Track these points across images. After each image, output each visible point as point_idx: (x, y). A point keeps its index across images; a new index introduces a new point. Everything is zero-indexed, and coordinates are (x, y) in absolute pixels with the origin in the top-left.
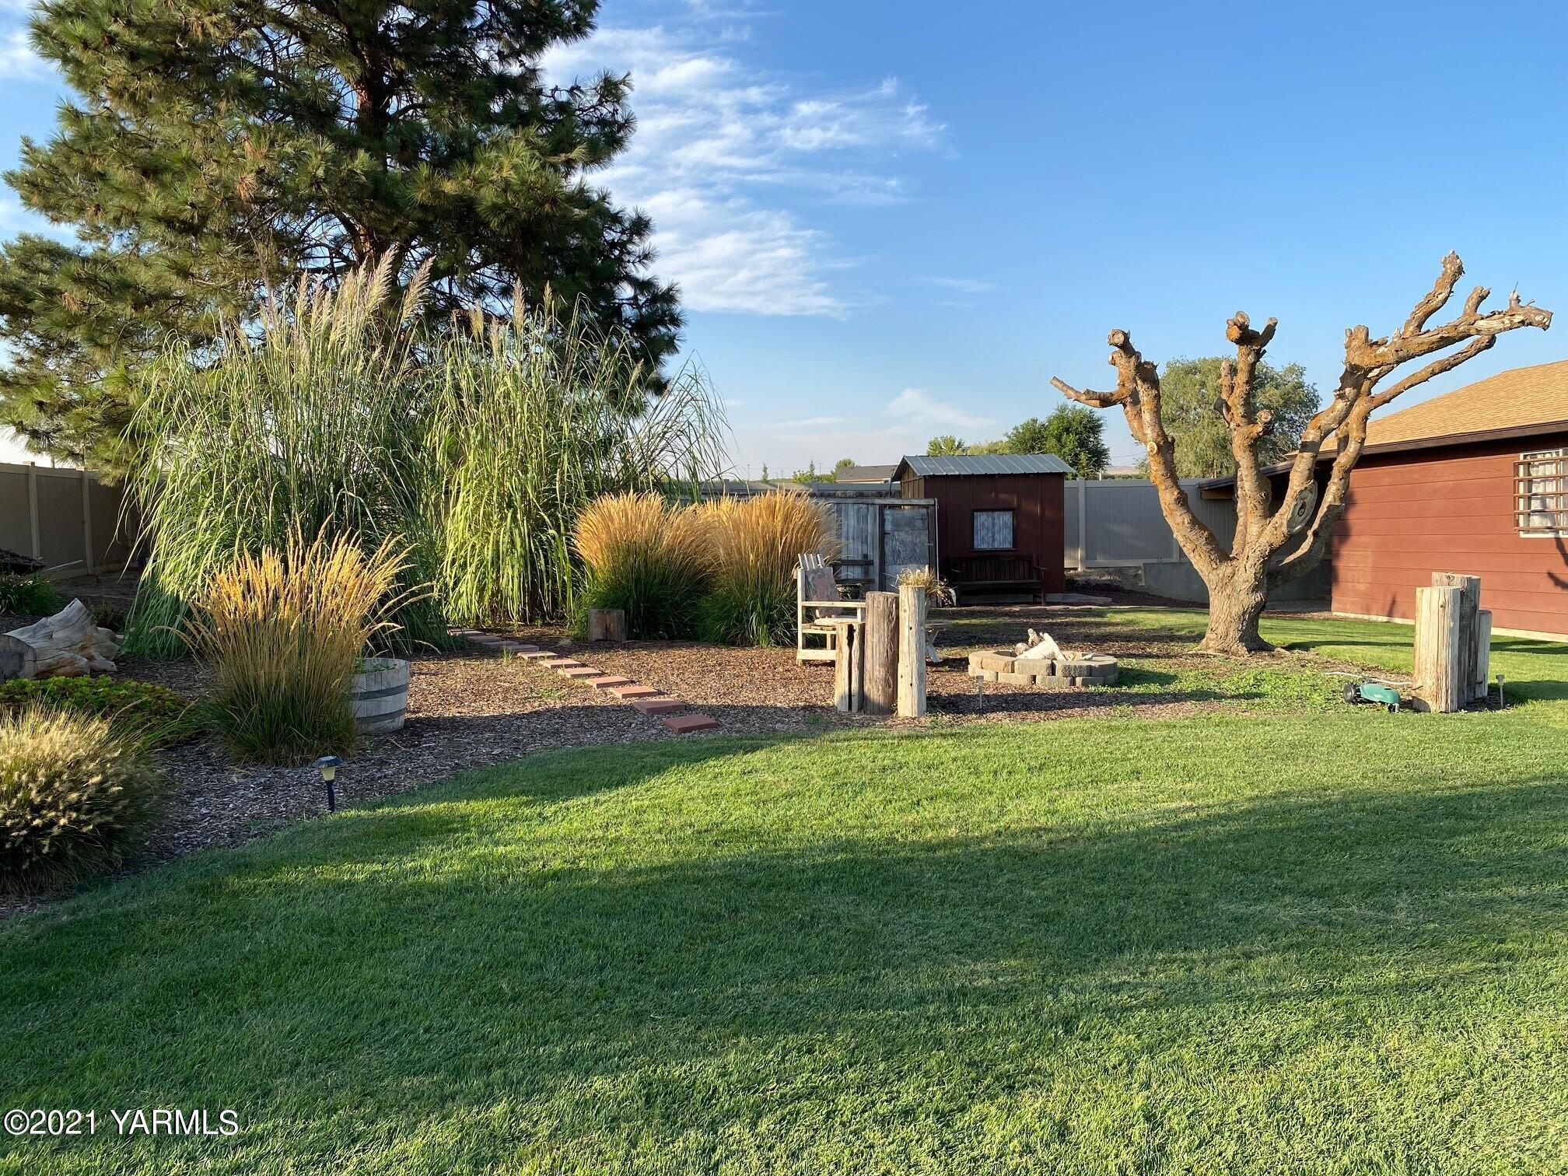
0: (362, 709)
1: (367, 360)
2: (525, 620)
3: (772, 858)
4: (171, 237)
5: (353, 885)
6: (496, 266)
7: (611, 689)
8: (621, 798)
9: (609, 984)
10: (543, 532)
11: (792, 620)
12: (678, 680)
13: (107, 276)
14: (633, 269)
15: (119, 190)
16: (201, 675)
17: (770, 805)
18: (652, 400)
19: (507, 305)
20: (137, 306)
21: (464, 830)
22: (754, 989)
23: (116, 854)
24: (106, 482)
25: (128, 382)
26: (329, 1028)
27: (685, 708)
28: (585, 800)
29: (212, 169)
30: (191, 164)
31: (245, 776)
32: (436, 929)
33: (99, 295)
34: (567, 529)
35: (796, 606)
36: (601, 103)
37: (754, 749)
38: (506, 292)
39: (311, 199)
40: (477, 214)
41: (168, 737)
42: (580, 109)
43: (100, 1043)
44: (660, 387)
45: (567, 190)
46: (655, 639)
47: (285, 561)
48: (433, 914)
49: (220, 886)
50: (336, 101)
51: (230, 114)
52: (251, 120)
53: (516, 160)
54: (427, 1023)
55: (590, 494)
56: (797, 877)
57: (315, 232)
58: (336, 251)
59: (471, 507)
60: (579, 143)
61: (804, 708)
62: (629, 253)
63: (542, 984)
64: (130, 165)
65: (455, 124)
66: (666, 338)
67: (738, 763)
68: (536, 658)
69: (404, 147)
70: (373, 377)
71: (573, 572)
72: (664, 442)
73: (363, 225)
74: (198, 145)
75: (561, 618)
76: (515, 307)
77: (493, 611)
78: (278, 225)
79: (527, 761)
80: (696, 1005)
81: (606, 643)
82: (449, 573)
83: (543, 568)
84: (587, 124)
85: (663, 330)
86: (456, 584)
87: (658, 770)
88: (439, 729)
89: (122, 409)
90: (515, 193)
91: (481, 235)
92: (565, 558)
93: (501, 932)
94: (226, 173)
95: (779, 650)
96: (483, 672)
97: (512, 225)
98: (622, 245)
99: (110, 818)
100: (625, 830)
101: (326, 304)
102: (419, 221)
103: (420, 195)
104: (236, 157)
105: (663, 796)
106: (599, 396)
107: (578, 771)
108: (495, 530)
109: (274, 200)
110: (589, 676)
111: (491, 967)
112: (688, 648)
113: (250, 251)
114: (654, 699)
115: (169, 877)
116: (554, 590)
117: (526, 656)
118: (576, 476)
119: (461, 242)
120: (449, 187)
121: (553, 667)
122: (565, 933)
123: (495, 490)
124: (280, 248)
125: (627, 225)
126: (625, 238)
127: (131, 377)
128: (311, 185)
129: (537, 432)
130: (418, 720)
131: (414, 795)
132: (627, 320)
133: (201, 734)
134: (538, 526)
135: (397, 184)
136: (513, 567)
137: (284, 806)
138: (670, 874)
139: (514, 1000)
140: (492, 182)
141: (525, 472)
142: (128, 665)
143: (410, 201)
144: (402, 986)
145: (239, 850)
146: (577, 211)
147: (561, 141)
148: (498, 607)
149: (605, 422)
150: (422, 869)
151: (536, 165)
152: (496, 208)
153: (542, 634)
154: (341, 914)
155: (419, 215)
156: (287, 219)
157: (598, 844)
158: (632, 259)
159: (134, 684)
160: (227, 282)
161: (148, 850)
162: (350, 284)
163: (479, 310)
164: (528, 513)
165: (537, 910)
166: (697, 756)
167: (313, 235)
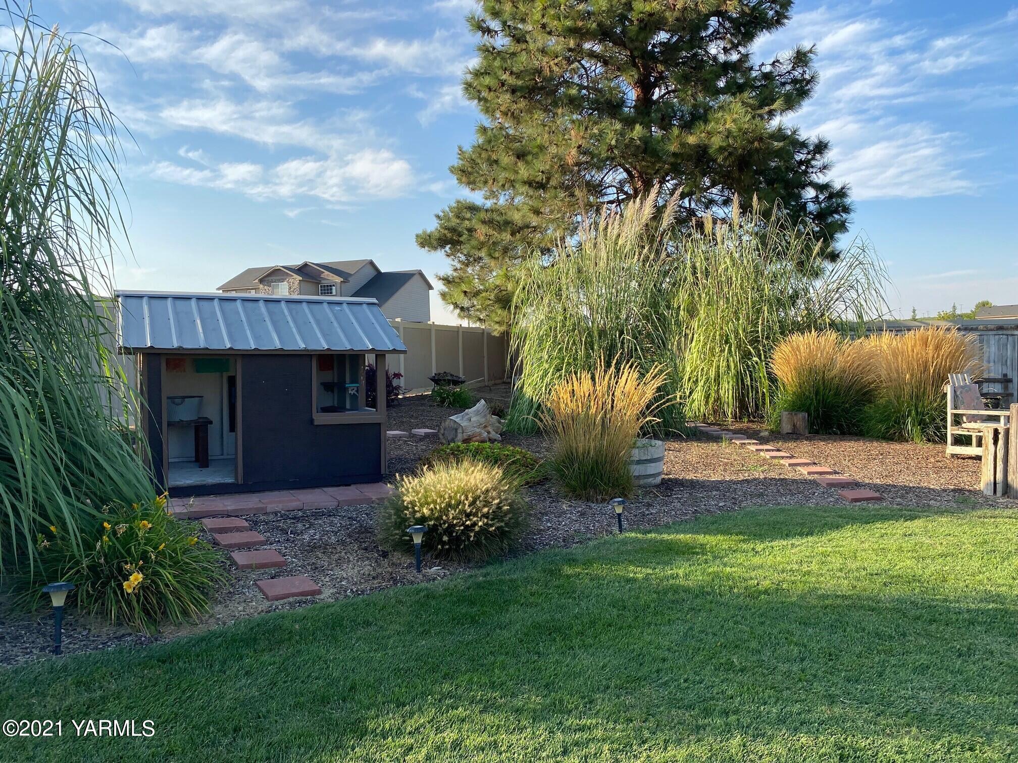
0: (636, 470)
1: (640, 255)
2: (736, 418)
3: (932, 600)
4: (531, 192)
5: (635, 580)
6: (720, 187)
7: (799, 468)
8: (810, 544)
9: (808, 672)
10: (750, 359)
11: (941, 423)
12: (849, 464)
13: (498, 218)
14: (815, 177)
15: (505, 169)
16: (544, 445)
17: (929, 561)
18: (828, 266)
19: (727, 211)
20: (513, 234)
21: (703, 554)
22: (922, 694)
23: (505, 545)
24: (496, 334)
25: (508, 277)
26: (626, 669)
27: (856, 485)
28: (785, 543)
29: (553, 150)
30: (542, 148)
31: (570, 506)
32: (688, 616)
33: (494, 229)
34: (766, 357)
35: (946, 414)
36: (794, 68)
37: (912, 518)
38: (727, 202)
39: (607, 159)
40: (709, 155)
41: (529, 480)
42: (779, 75)
43: (501, 654)
44: (834, 257)
45: (769, 131)
46: (830, 434)
47: (593, 378)
48: (686, 606)
49: (560, 571)
50: (623, 97)
51: (563, 115)
52: (575, 117)
53: (735, 116)
54: (686, 676)
55: (782, 333)
56: (954, 617)
57: (608, 179)
58: (620, 190)
59: (701, 343)
60: (778, 98)
61: (953, 490)
62: (812, 167)
63: (761, 663)
64: (511, 153)
65: (695, 99)
66: (839, 222)
67: (900, 527)
68: (744, 444)
69: (663, 119)
70: (644, 265)
71: (770, 386)
72: (838, 295)
73: (638, 171)
74: (546, 136)
75: (761, 418)
76: (733, 211)
77: (715, 412)
78: (588, 177)
79: (743, 512)
80: (876, 698)
81: (794, 435)
82: (687, 387)
83: (749, 384)
84: (783, 84)
85: (837, 216)
86: (691, 393)
87: (838, 527)
88: (683, 487)
89: (504, 293)
90: (734, 138)
91: (711, 168)
92: (764, 377)
93: (731, 624)
94: (561, 150)
95: (930, 445)
96: (710, 451)
97: (732, 159)
98: (807, 163)
99: (503, 524)
100: (814, 567)
101: (617, 223)
102: (672, 164)
103: (673, 147)
104: (566, 140)
105: (843, 546)
106: (790, 266)
107: (778, 522)
108: (717, 359)
109: (587, 162)
110: (783, 457)
111: (725, 646)
112: (856, 441)
113: (572, 195)
114: (831, 477)
115: (532, 562)
116: (757, 399)
117: (738, 442)
118: (773, 321)
119: (698, 174)
120: (692, 140)
121: (757, 450)
122: (775, 631)
123: (718, 333)
124: (589, 191)
125: (811, 148)
126: (810, 157)
127: (509, 274)
128: (608, 151)
129: (746, 292)
130: (670, 480)
131: (670, 527)
132: (810, 213)
133: (545, 480)
134: (747, 355)
135: (659, 142)
136: (728, 383)
137: (593, 526)
138: (850, 602)
139: (742, 670)
140: (719, 133)
141: (738, 320)
142: (507, 437)
143: (667, 153)
144: (669, 650)
145: (568, 550)
146: (776, 143)
147: (766, 98)
148: (718, 409)
149: (794, 283)
150: (677, 575)
151: (749, 116)
152: (721, 149)
153: (748, 428)
154: (630, 598)
155: (672, 160)
156: (593, 173)
157: (795, 574)
158: (814, 171)
159: (511, 448)
160: (559, 215)
161: (521, 544)
162: (631, 208)
163: (709, 216)
164: (739, 347)
165: (755, 613)
166: (868, 519)
167: (607, 181)
